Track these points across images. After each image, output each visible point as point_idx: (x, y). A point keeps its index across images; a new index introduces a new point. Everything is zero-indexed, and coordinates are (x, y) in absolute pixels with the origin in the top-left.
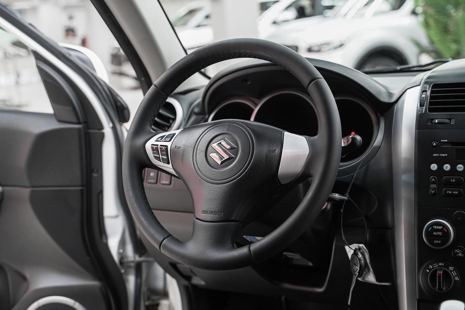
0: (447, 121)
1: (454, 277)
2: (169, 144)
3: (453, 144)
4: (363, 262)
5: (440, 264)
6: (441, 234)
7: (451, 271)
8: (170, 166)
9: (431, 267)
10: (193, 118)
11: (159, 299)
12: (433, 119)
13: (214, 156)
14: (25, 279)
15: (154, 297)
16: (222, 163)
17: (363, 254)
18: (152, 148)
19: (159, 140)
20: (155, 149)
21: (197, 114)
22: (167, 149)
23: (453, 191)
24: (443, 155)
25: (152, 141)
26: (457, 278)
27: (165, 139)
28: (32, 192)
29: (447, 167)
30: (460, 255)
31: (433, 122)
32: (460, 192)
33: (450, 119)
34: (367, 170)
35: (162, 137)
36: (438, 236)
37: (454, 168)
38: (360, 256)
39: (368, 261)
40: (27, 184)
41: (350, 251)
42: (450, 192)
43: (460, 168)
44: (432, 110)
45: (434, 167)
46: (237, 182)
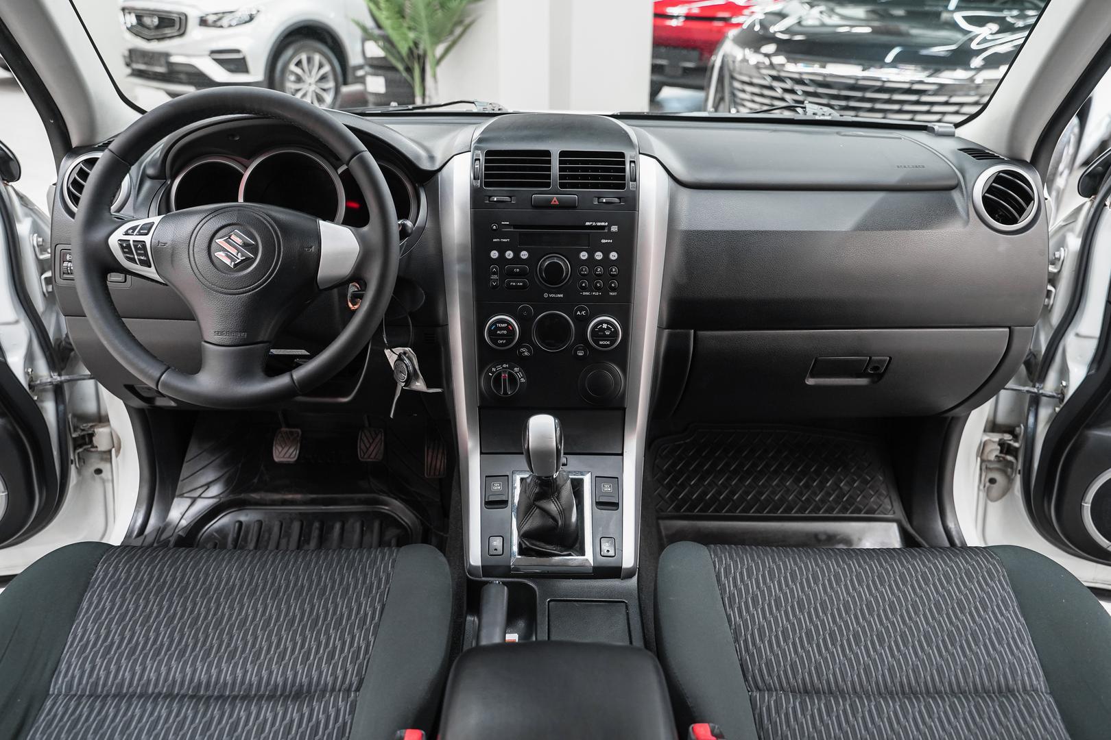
0: (508, 199)
1: (520, 379)
2: (147, 239)
3: (516, 226)
4: (411, 368)
5: (504, 366)
6: (505, 332)
7: (516, 373)
8: (153, 269)
9: (494, 369)
11: (93, 427)
12: (490, 197)
13: (221, 255)
16: (236, 265)
17: (409, 359)
18: (120, 244)
19: (130, 232)
21: (151, 178)
22: (145, 246)
23: (517, 282)
24: (505, 240)
25: (118, 235)
26: (523, 380)
27: (139, 232)
29: (509, 254)
30: (526, 354)
31: (491, 199)
32: (525, 283)
33: (511, 197)
35: (134, 229)
36: (503, 335)
37: (517, 255)
38: (407, 361)
41: (391, 356)
42: (514, 284)
43: (524, 255)
44: (487, 184)
45: (494, 254)
46: (263, 290)
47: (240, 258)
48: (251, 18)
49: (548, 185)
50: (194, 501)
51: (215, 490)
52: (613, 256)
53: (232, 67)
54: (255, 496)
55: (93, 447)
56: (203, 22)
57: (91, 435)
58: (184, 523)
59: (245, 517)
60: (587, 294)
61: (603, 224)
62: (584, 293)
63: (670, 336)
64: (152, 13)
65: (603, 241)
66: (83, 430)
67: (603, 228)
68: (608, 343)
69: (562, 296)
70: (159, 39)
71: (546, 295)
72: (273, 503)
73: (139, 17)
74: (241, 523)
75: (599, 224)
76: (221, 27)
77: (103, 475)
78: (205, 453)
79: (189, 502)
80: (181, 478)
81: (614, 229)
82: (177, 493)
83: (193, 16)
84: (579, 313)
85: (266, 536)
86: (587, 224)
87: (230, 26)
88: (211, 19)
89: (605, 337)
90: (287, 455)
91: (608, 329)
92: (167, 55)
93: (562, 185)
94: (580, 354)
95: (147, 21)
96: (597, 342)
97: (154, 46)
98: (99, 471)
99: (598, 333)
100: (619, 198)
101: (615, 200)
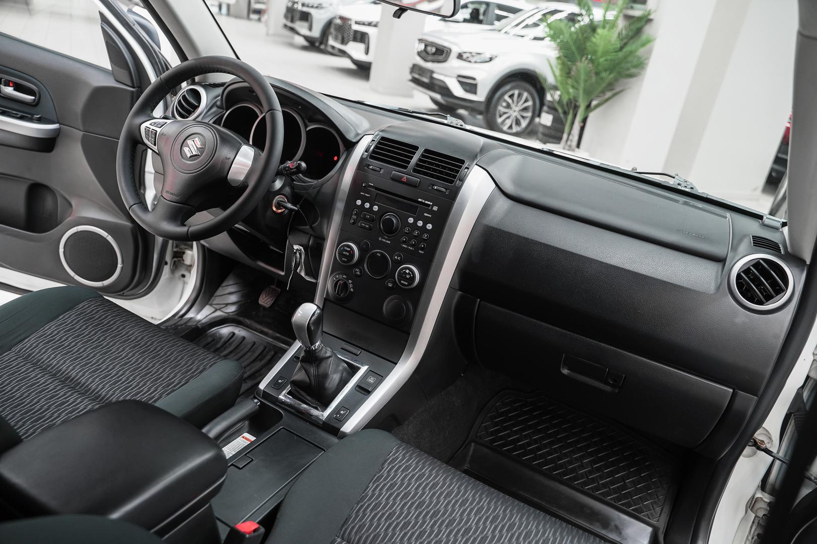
0: (378, 169)
1: (350, 288)
2: (159, 130)
3: (377, 189)
5: (344, 276)
6: (348, 254)
7: (349, 283)
8: (156, 147)
9: (337, 276)
10: (214, 109)
11: (186, 248)
12: (369, 165)
13: (186, 149)
14: (70, 205)
15: (183, 246)
16: (191, 157)
17: (300, 254)
18: (145, 129)
19: (152, 124)
20: (147, 130)
21: (218, 107)
22: (156, 134)
24: (367, 195)
25: (147, 124)
26: (352, 290)
27: (157, 125)
28: (84, 136)
29: (367, 205)
30: (358, 273)
31: (369, 167)
32: (370, 226)
33: (381, 169)
34: (319, 191)
35: (155, 123)
36: (346, 255)
37: (371, 207)
38: (298, 255)
39: (303, 261)
40: (81, 128)
42: (364, 225)
43: (376, 208)
44: (372, 157)
45: (359, 202)
46: (196, 175)
47: (194, 153)
48: (491, 59)
49: (406, 167)
50: (216, 310)
51: (232, 309)
52: (429, 226)
53: (468, 88)
54: (248, 321)
55: (183, 260)
56: (460, 56)
57: (184, 253)
58: (204, 321)
59: (240, 332)
60: (405, 246)
61: (429, 203)
62: (403, 246)
63: (461, 297)
64: (432, 44)
65: (426, 214)
66: (181, 249)
67: (429, 205)
68: (407, 283)
69: (389, 242)
70: (433, 61)
71: (380, 239)
72: (256, 330)
73: (426, 46)
74: (234, 334)
75: (426, 202)
76: (470, 62)
77: (185, 279)
78: (234, 286)
79: (213, 310)
80: (215, 295)
81: (435, 208)
82: (210, 303)
83: (455, 50)
84: (396, 257)
85: (242, 347)
86: (420, 200)
87: (476, 62)
88: (465, 56)
89: (405, 279)
90: (266, 302)
91: (409, 274)
92: (432, 72)
93: (415, 170)
94: (390, 285)
95: (429, 49)
96: (400, 282)
97: (429, 65)
98: (183, 276)
99: (402, 276)
100: (446, 189)
101: (444, 190)
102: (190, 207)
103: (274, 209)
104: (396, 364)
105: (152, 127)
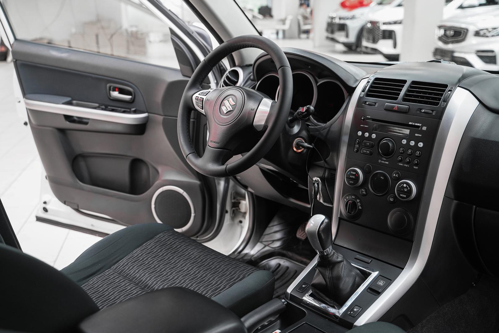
0: (374, 104)
1: (359, 206)
2: (205, 97)
3: (374, 120)
5: (353, 197)
6: (354, 177)
7: (358, 202)
8: (203, 110)
9: (347, 198)
10: (249, 82)
11: (241, 199)
12: (366, 102)
13: (223, 108)
14: (157, 171)
15: (239, 198)
16: (227, 113)
17: (318, 184)
18: (196, 98)
19: (200, 94)
20: (197, 99)
21: (252, 80)
22: (203, 100)
23: (367, 151)
24: (366, 126)
25: (197, 95)
27: (203, 94)
28: (164, 119)
29: (367, 135)
30: (364, 193)
32: (371, 152)
33: (376, 103)
34: (329, 130)
35: (202, 93)
36: (352, 178)
37: (370, 135)
38: (316, 185)
39: (320, 189)
40: (162, 113)
42: (365, 151)
43: (374, 136)
44: (368, 95)
45: (360, 133)
46: (231, 126)
49: (396, 99)
50: (265, 246)
51: (277, 244)
52: (421, 145)
53: (488, 60)
54: (290, 254)
55: (240, 209)
56: (477, 34)
57: (239, 203)
58: (256, 256)
59: (284, 263)
60: (402, 164)
61: (419, 125)
62: (400, 164)
63: (457, 206)
64: (450, 28)
65: (416, 135)
66: (237, 200)
67: (418, 127)
68: (405, 196)
69: (387, 163)
70: (453, 42)
71: (380, 161)
72: (297, 261)
73: (445, 31)
74: (280, 265)
75: (416, 124)
76: (487, 37)
77: (242, 224)
78: (278, 226)
79: (263, 246)
80: (264, 234)
81: (424, 128)
82: (260, 241)
83: (472, 29)
84: (394, 175)
85: (287, 275)
86: (410, 123)
87: (493, 36)
88: (482, 33)
89: (404, 193)
90: (302, 235)
91: (406, 187)
92: (452, 52)
93: (404, 100)
94: (392, 200)
95: (448, 33)
96: (399, 194)
97: (450, 47)
98: (241, 222)
99: (401, 190)
100: (433, 111)
101: (430, 112)
102: (228, 151)
103: (295, 149)
104: (403, 269)
105: (200, 96)
